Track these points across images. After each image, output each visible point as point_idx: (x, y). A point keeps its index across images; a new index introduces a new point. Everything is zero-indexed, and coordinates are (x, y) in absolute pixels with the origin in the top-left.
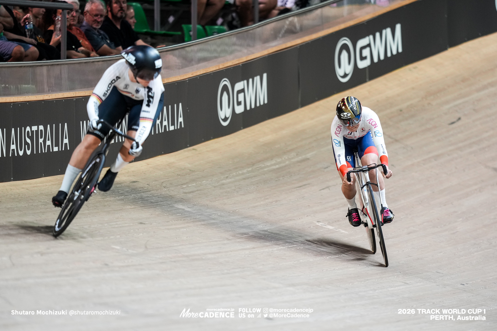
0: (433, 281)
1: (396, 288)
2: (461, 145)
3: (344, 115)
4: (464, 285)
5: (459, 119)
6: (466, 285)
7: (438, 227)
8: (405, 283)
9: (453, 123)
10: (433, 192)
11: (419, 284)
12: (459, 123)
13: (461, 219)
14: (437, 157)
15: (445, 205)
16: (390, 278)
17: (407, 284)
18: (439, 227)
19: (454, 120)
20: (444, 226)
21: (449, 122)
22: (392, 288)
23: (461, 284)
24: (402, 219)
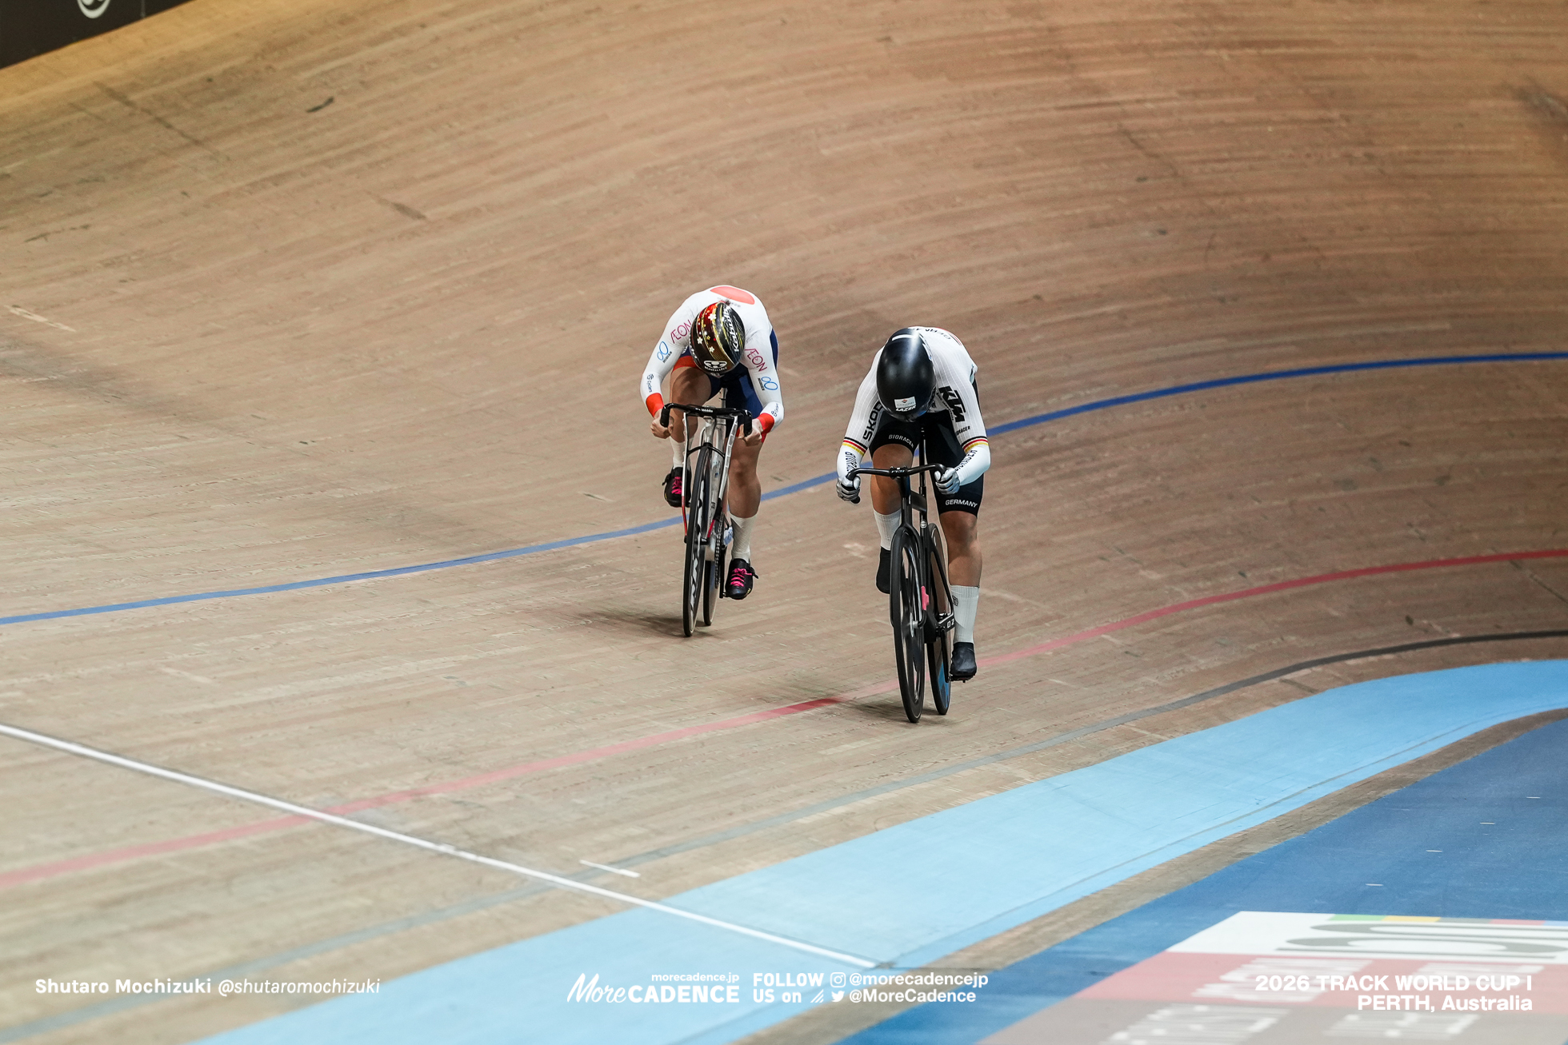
0: (241, 434)
1: (161, 447)
2: (331, 154)
3: (712, 365)
4: (306, 443)
5: (330, 101)
6: (311, 444)
7: (267, 324)
8: (181, 437)
9: (316, 109)
10: (266, 251)
11: (211, 440)
12: (330, 109)
13: (317, 309)
14: (278, 179)
15: (288, 279)
16: (151, 425)
17: (186, 438)
18: (270, 323)
19: (320, 103)
20: (282, 320)
21: (309, 107)
22: (151, 446)
23: (301, 442)
24: (194, 304)
